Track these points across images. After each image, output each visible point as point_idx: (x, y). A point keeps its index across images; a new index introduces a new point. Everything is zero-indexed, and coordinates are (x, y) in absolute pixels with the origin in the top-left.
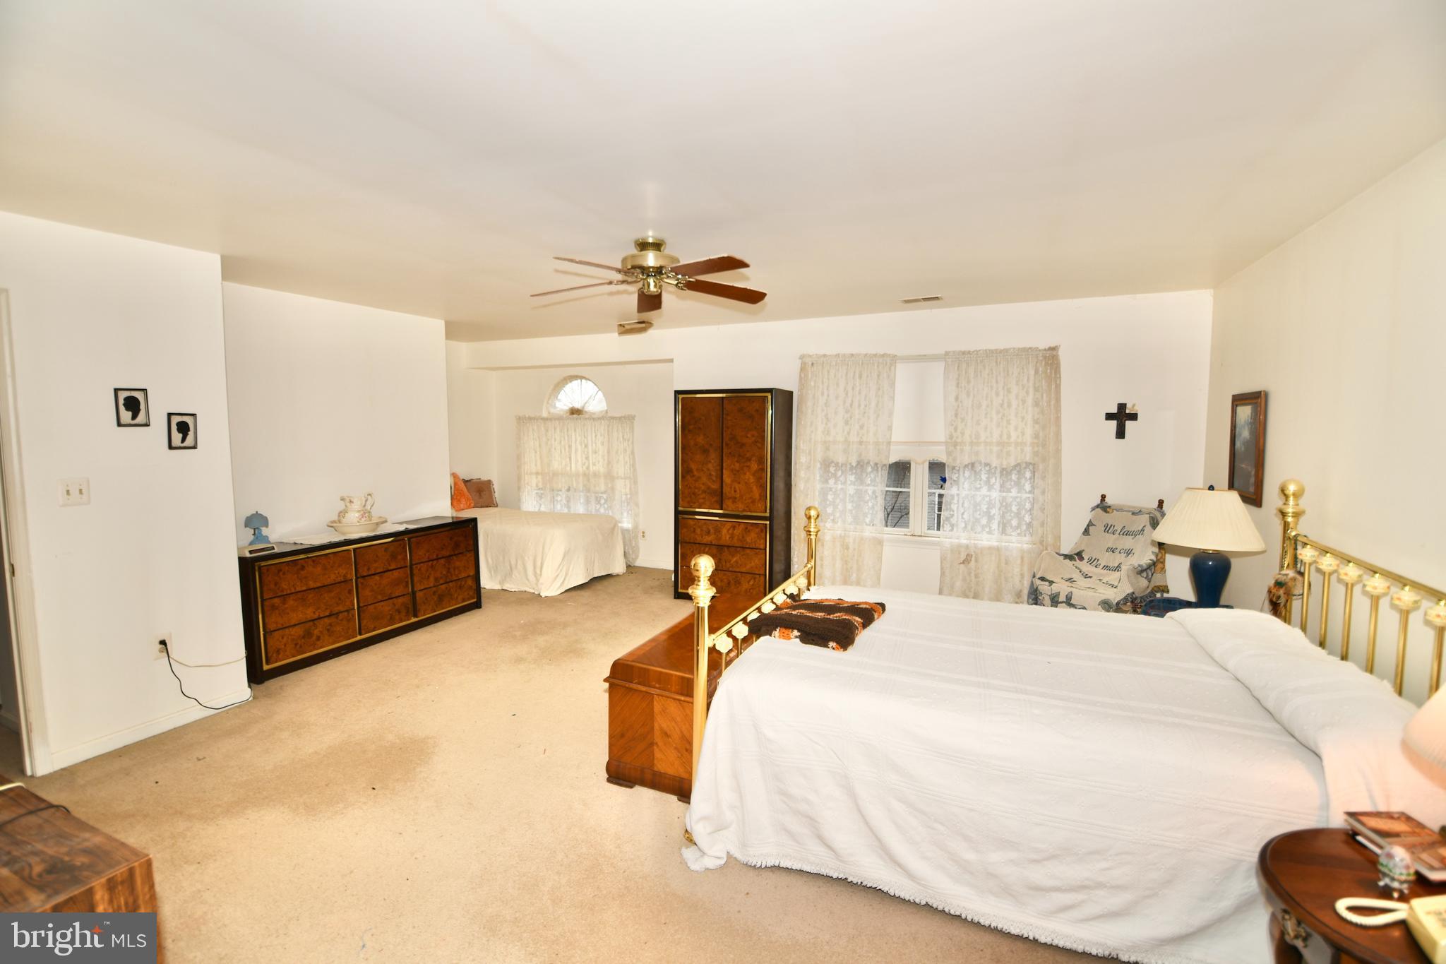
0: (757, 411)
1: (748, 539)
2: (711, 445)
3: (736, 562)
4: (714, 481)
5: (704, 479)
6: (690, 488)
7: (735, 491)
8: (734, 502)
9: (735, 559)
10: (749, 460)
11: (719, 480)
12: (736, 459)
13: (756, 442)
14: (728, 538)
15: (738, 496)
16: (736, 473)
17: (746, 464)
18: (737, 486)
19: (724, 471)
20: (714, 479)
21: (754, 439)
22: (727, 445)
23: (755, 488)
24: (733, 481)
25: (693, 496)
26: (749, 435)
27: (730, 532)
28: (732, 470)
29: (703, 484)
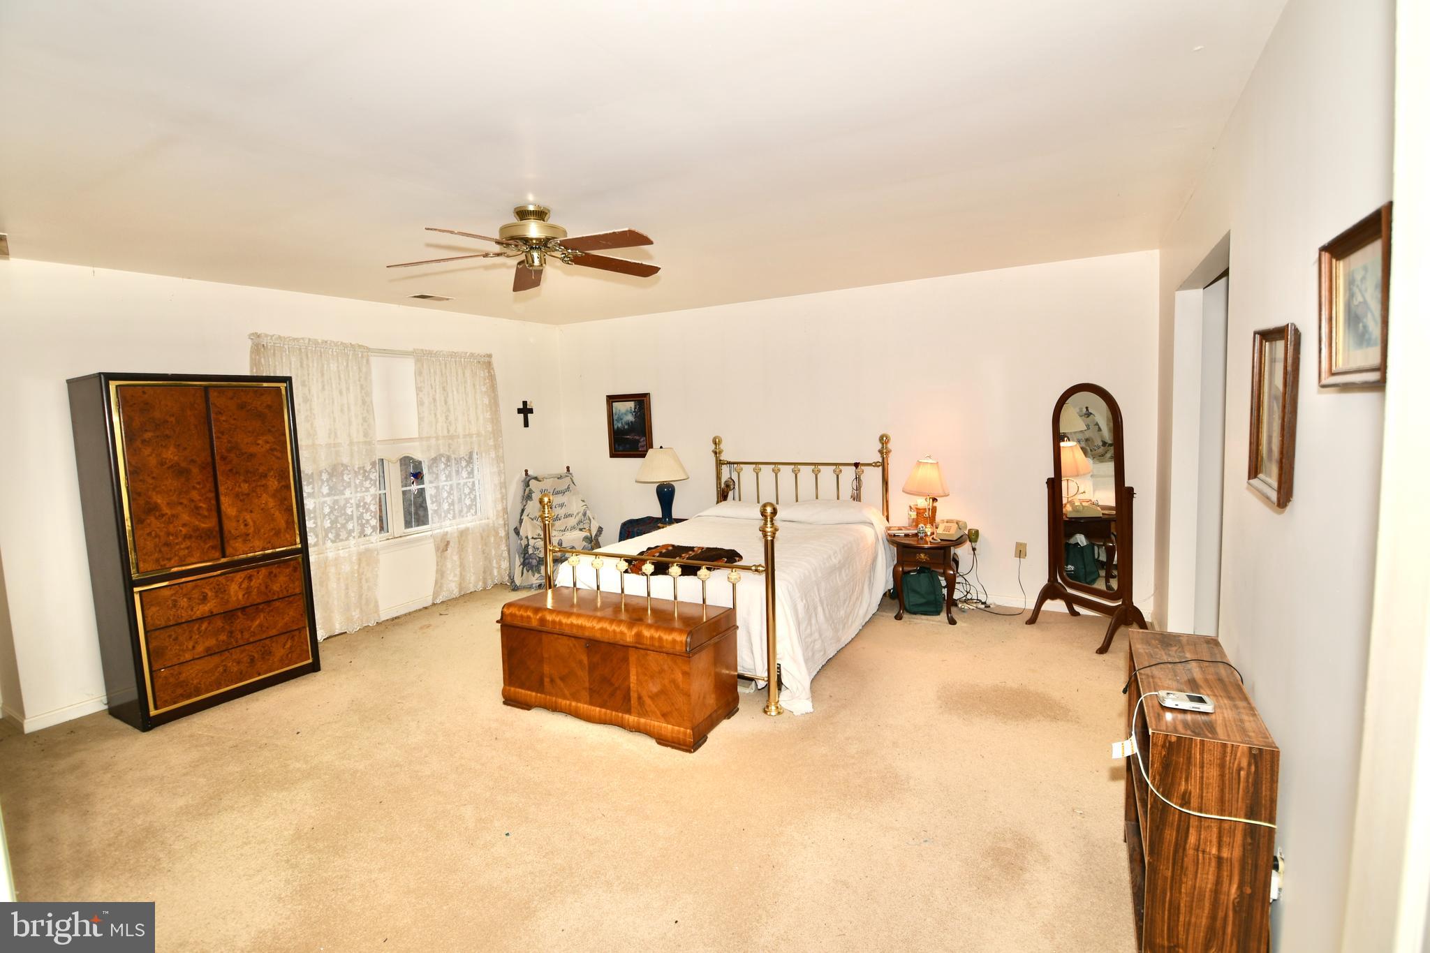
0: (269, 407)
1: (276, 587)
2: (193, 461)
3: (261, 626)
4: (206, 517)
5: (185, 517)
6: (157, 536)
7: (246, 525)
8: (245, 541)
9: (257, 622)
10: (265, 476)
11: (214, 514)
12: (242, 478)
13: (272, 449)
14: (240, 597)
15: (251, 530)
16: (242, 498)
17: (259, 483)
18: (248, 517)
19: (222, 498)
20: (206, 513)
21: (268, 446)
22: (223, 458)
23: (277, 514)
24: (240, 511)
25: (164, 549)
26: (260, 442)
27: (244, 585)
28: (237, 495)
29: (184, 525)
